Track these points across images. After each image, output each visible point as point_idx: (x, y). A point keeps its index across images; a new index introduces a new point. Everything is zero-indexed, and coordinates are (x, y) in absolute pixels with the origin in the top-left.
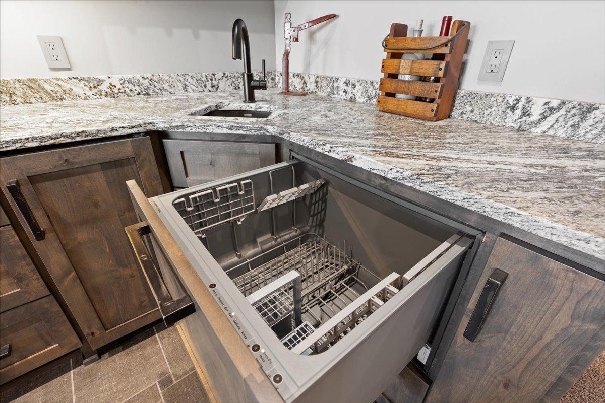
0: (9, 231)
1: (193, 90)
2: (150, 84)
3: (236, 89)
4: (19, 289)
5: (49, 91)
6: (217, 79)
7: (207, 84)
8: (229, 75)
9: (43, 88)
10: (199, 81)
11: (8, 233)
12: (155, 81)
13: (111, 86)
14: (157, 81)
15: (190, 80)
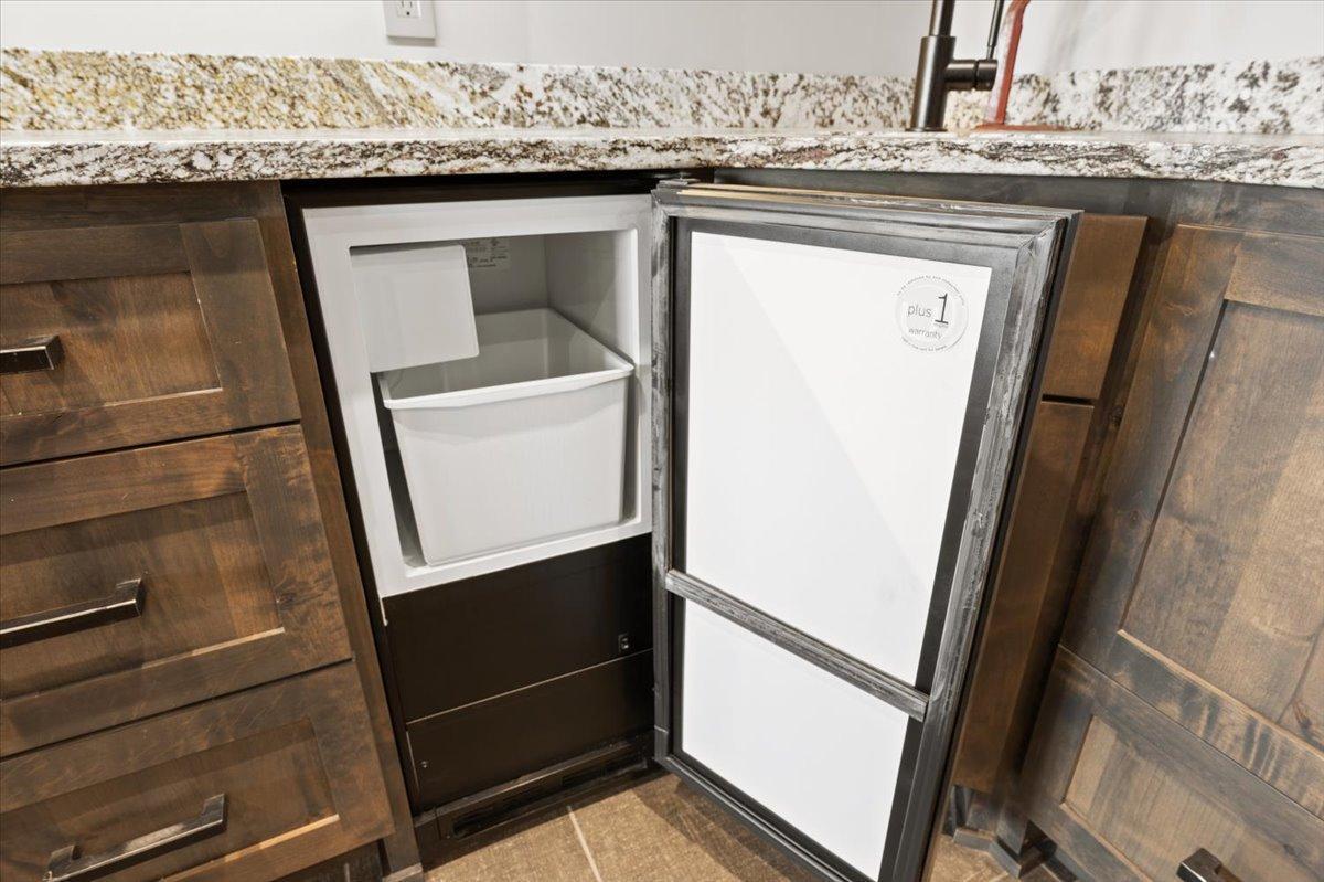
0: (293, 441)
1: (716, 120)
2: (614, 94)
3: (823, 125)
4: (282, 630)
5: (379, 96)
6: (779, 93)
7: (754, 105)
8: (812, 83)
9: (367, 89)
10: (733, 95)
11: (289, 448)
12: (628, 87)
13: (522, 95)
14: (632, 86)
15: (713, 90)
